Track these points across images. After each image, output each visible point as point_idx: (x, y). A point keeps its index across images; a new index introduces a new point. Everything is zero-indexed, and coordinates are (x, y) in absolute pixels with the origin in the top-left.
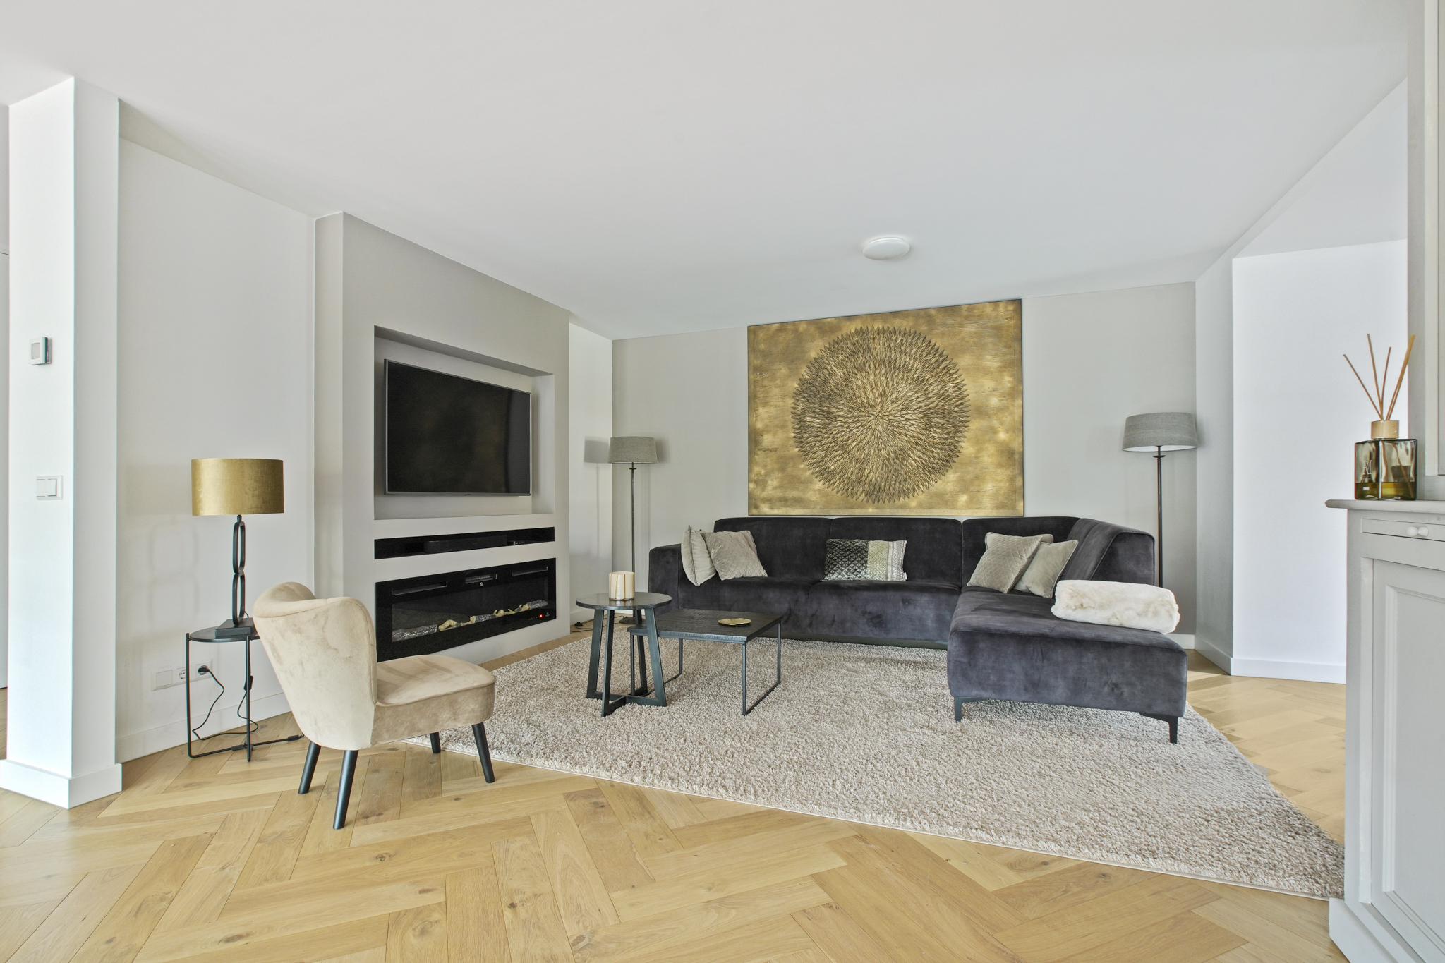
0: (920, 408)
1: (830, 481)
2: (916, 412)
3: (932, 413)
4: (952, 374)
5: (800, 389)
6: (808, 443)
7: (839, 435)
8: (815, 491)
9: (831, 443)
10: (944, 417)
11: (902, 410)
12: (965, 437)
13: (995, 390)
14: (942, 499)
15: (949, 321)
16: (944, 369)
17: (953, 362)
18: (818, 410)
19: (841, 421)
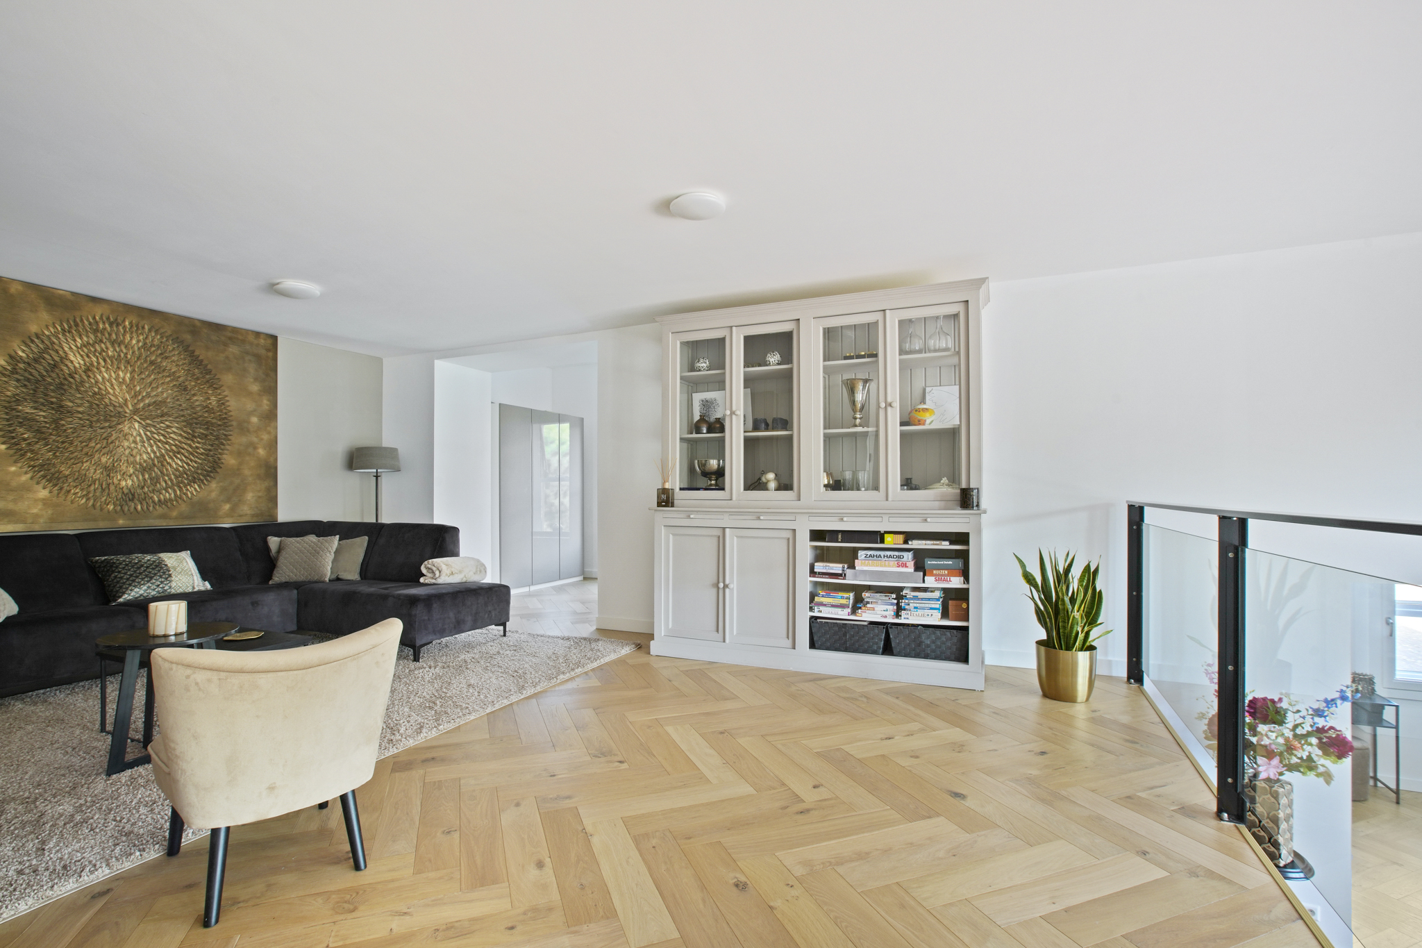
0: (183, 416)
1: (61, 489)
2: (178, 420)
3: (196, 424)
4: (216, 389)
5: (9, 368)
6: (25, 440)
7: (75, 435)
8: (36, 500)
9: (63, 442)
10: (207, 429)
11: (162, 416)
12: (228, 450)
13: (255, 410)
14: (202, 507)
15: (214, 338)
16: (208, 381)
17: (216, 377)
18: (41, 400)
19: (80, 419)
